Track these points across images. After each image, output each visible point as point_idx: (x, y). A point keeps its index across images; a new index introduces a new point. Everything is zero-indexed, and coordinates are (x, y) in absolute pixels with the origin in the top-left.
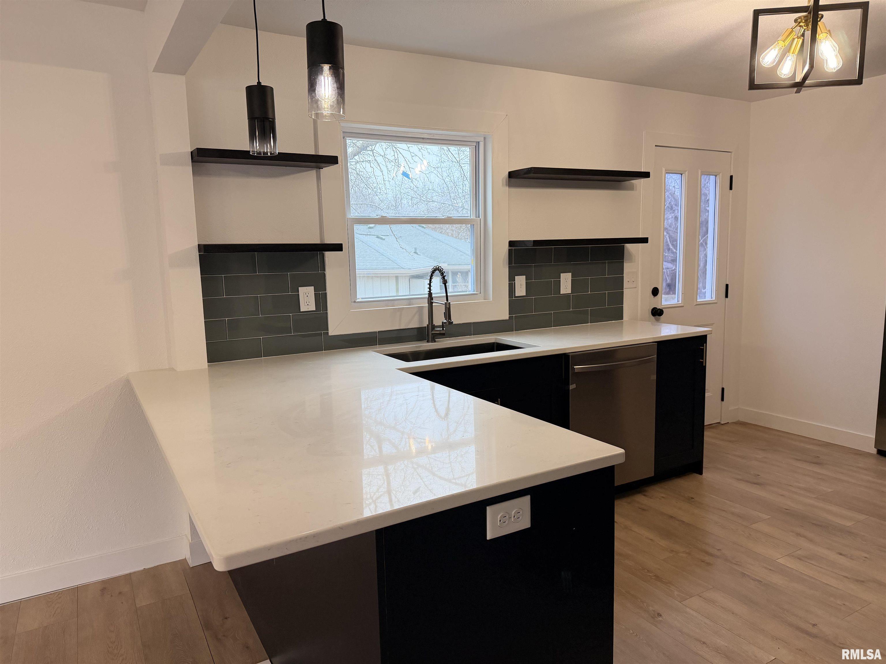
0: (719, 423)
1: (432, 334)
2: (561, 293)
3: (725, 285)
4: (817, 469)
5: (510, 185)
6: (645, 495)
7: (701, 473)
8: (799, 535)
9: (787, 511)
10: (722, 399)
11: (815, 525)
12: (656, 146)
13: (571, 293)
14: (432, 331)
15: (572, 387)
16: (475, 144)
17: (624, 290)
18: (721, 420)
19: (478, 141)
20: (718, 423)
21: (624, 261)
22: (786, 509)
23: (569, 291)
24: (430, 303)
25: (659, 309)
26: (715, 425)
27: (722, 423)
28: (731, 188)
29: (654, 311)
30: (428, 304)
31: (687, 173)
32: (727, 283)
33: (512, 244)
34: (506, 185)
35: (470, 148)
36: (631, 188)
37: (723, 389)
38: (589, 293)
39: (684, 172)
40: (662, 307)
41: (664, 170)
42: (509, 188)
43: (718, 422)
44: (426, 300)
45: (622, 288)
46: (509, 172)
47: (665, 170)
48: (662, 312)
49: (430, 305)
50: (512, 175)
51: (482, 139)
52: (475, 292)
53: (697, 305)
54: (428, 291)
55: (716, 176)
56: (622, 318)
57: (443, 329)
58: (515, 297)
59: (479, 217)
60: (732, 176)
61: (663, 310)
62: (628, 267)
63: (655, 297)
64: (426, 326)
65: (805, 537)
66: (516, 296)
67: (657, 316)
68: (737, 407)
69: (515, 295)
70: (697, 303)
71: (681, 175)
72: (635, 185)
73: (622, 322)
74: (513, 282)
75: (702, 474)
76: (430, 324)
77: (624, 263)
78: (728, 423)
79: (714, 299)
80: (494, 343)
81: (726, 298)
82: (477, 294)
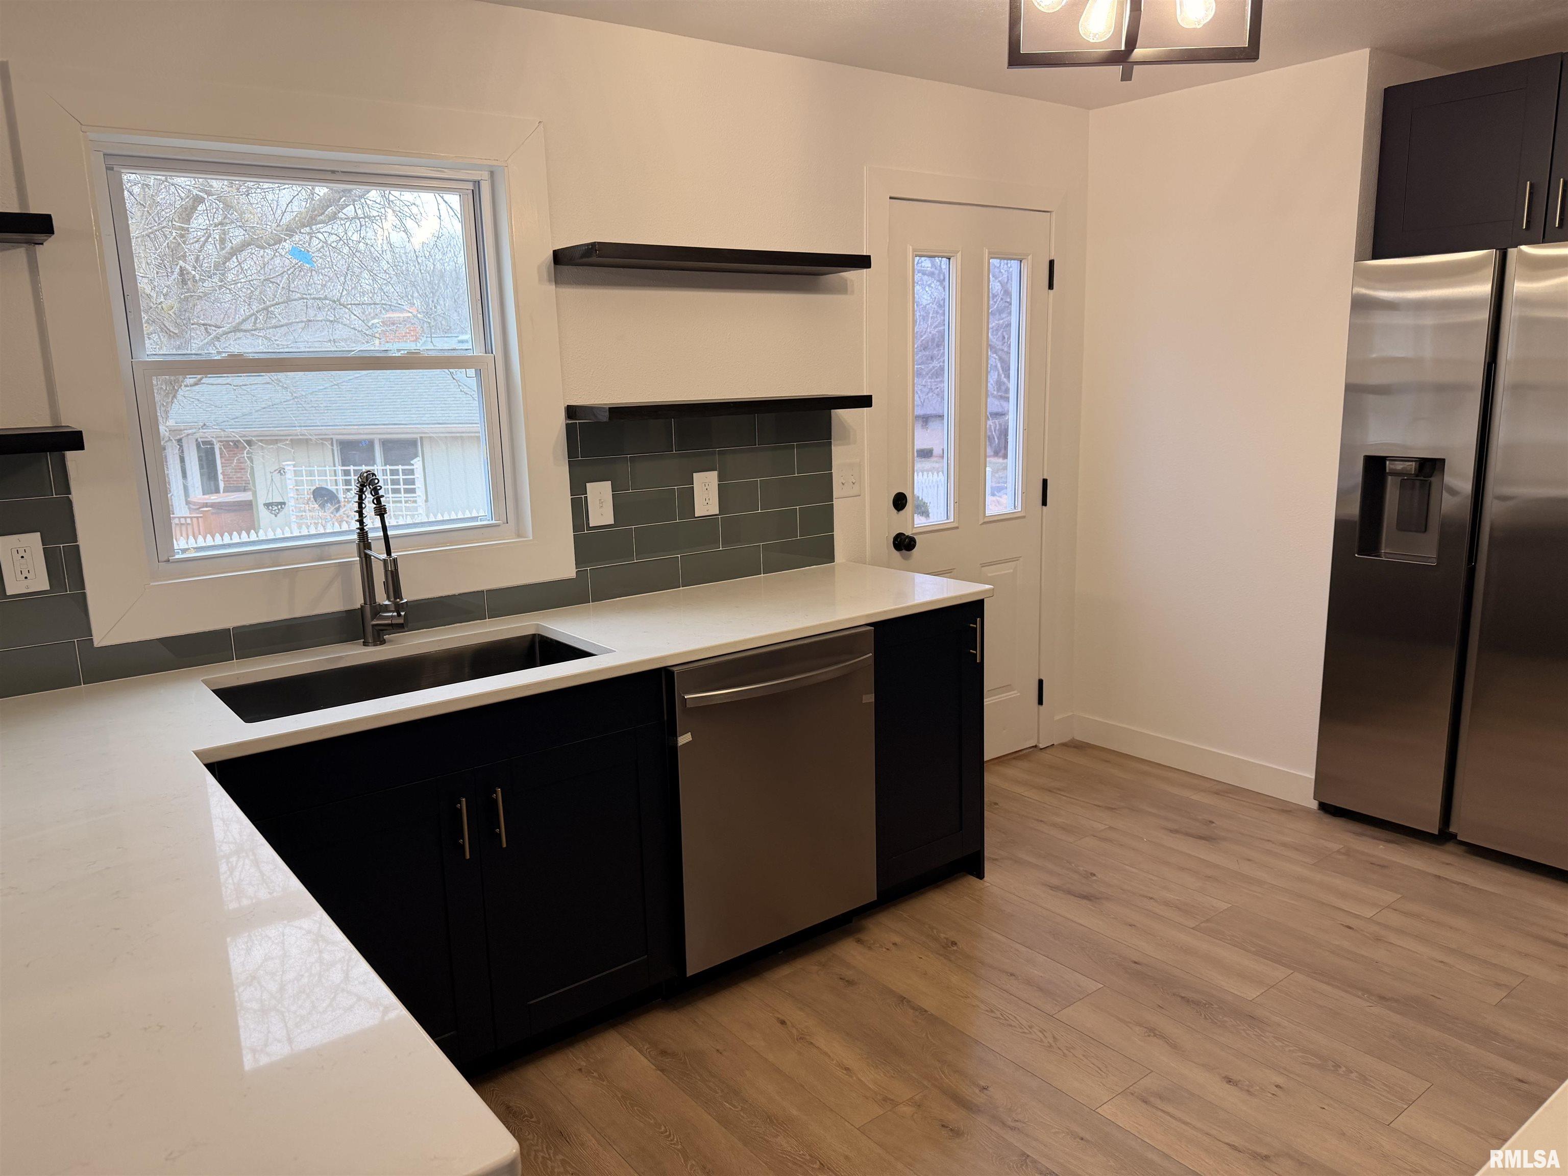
0: (1036, 746)
1: (374, 626)
2: (696, 516)
3: (1042, 480)
4: (1201, 851)
5: (558, 280)
6: (859, 941)
7: (980, 875)
8: (1152, 1031)
9: (1138, 967)
10: (1040, 702)
11: (1187, 1001)
12: (891, 198)
13: (718, 513)
14: (372, 620)
15: (684, 739)
16: (470, 186)
17: (835, 502)
18: (1038, 742)
19: (476, 178)
20: (1033, 747)
21: (832, 442)
22: (1135, 963)
23: (714, 509)
24: (363, 555)
25: (908, 536)
26: (1028, 751)
27: (1041, 746)
28: (1051, 286)
29: (899, 540)
30: (360, 557)
31: (959, 255)
32: (1045, 478)
33: (572, 412)
34: (550, 281)
35: (460, 195)
36: (843, 289)
37: (1041, 682)
38: (760, 511)
39: (953, 255)
40: (914, 532)
41: (911, 250)
42: (556, 287)
43: (1034, 745)
44: (354, 548)
45: (830, 497)
46: (555, 252)
47: (914, 250)
48: (913, 543)
49: (364, 559)
50: (560, 258)
51: (485, 175)
52: (494, 522)
53: (985, 523)
54: (358, 529)
55: (1021, 261)
56: (832, 559)
57: (399, 615)
58: (589, 528)
59: (492, 353)
60: (1053, 260)
61: (915, 537)
62: (840, 454)
63: (901, 512)
64: (359, 607)
65: (1162, 1037)
66: (590, 526)
67: (904, 551)
68: (1070, 714)
69: (588, 524)
70: (986, 520)
71: (948, 260)
72: (848, 282)
73: (834, 567)
74: (583, 496)
75: (984, 877)
76: (368, 603)
77: (832, 446)
78: (1053, 745)
79: (1020, 510)
80: (534, 635)
81: (1044, 507)
82: (499, 525)
